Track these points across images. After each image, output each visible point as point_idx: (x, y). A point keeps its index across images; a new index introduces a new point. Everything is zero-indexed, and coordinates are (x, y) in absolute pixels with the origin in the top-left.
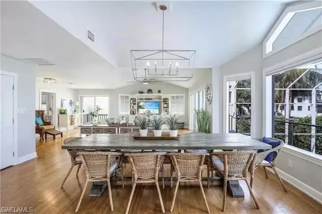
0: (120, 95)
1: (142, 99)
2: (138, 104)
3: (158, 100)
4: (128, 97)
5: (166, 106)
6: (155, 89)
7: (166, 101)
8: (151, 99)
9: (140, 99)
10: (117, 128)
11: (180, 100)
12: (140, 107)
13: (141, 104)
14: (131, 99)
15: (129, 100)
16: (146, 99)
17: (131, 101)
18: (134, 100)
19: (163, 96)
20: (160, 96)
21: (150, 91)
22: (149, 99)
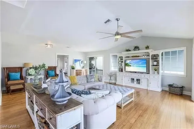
0: (111, 55)
1: (129, 57)
2: (125, 62)
3: (146, 57)
4: (116, 56)
5: (155, 63)
7: (155, 58)
8: (138, 56)
9: (127, 57)
11: (171, 56)
12: (126, 65)
13: (128, 62)
14: (120, 57)
15: (118, 59)
16: (132, 57)
18: (121, 58)
19: (152, 52)
20: (148, 52)
21: (136, 48)
22: (136, 56)
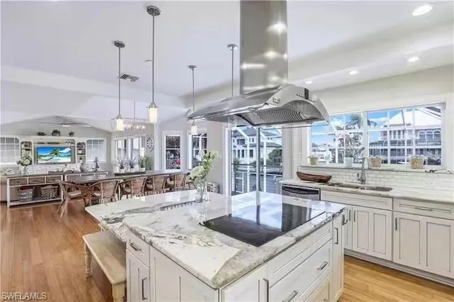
1: (43, 143)
3: (69, 145)
4: (17, 140)
6: (66, 128)
7: (81, 146)
8: (59, 144)
9: (39, 143)
10: (62, 176)
11: (98, 145)
14: (23, 143)
15: (20, 144)
16: (49, 143)
17: (23, 146)
18: (27, 144)
19: (78, 140)
20: (73, 140)
21: (56, 133)
22: (55, 144)
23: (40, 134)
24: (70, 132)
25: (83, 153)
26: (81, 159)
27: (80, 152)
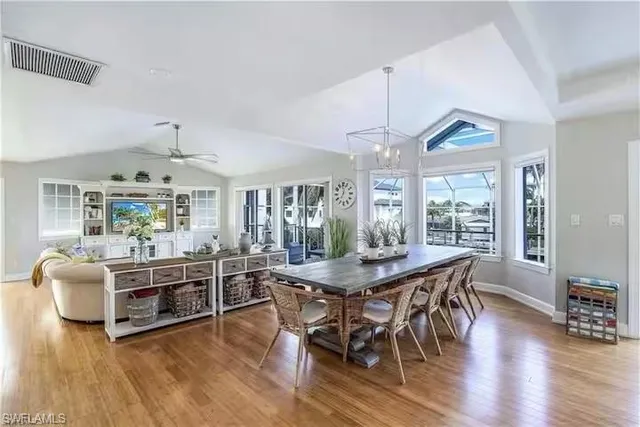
0: (43, 182)
1: (121, 195)
3: (164, 198)
4: (75, 188)
6: (156, 172)
7: (182, 200)
8: (145, 196)
9: (113, 195)
10: (214, 262)
14: (87, 194)
15: (82, 197)
16: (130, 195)
17: (87, 199)
19: (178, 189)
20: (170, 189)
21: (142, 176)
22: (139, 195)
23: (117, 178)
24: (164, 176)
25: (186, 214)
26: (182, 224)
27: (181, 211)
